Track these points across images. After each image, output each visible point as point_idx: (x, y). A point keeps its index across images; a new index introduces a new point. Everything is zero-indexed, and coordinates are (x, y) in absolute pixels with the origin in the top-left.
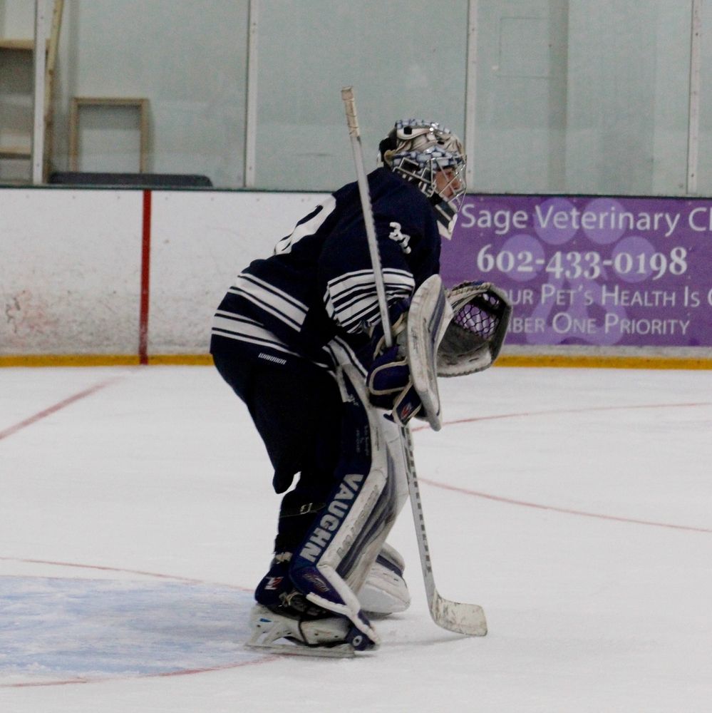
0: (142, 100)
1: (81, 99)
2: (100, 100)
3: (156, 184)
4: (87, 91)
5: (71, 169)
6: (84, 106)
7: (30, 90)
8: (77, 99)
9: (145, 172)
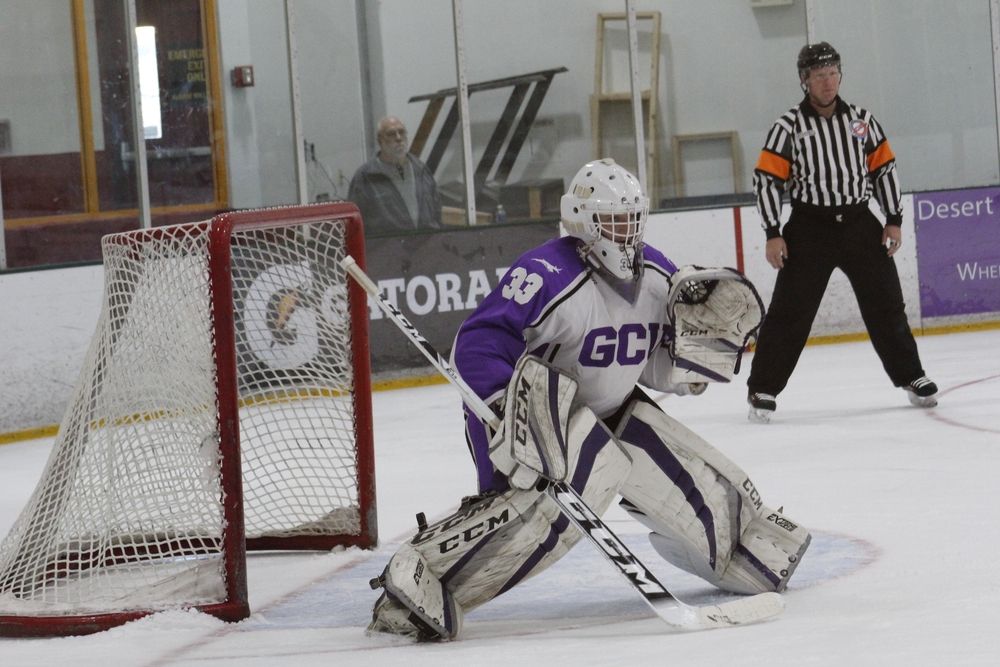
0: (731, 133)
1: (682, 137)
2: (692, 136)
3: (744, 201)
4: (685, 130)
5: (678, 195)
6: (684, 142)
7: (632, 133)
8: (677, 137)
9: (739, 192)
